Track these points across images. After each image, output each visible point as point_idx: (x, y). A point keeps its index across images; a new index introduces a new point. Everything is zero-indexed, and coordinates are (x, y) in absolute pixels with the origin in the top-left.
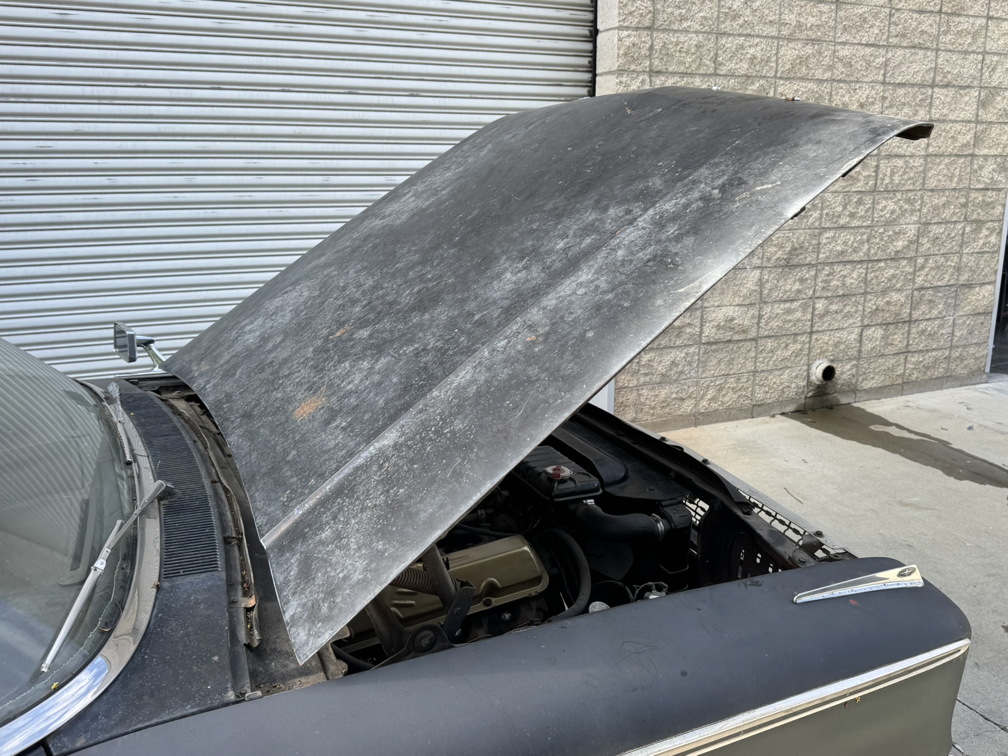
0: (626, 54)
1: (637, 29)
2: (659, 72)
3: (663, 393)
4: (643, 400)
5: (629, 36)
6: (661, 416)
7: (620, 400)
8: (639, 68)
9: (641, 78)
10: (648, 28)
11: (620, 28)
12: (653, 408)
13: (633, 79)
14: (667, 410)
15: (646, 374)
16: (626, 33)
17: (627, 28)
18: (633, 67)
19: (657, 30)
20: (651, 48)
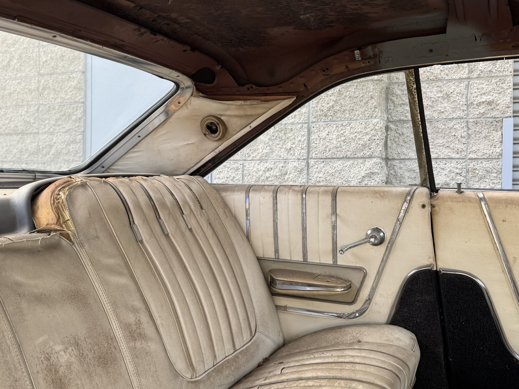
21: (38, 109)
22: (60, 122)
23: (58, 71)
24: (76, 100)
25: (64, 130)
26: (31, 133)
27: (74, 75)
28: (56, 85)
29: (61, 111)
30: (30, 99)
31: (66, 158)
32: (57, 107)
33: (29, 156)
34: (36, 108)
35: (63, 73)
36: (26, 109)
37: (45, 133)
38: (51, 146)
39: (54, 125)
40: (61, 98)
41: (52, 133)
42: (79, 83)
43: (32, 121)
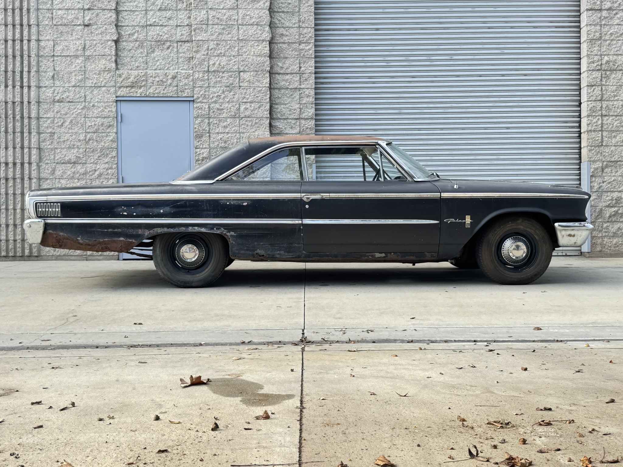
0: (590, 110)
1: (595, 101)
2: (606, 116)
3: (615, 241)
4: (605, 243)
5: (591, 103)
6: (615, 251)
7: (594, 241)
8: (597, 114)
9: (597, 118)
10: (600, 100)
11: (587, 101)
12: (610, 247)
13: (594, 118)
14: (617, 248)
15: (606, 232)
16: (590, 103)
17: (591, 101)
18: (594, 114)
19: (604, 101)
20: (601, 107)
21: (86, 150)
22: (101, 158)
23: (99, 131)
24: (112, 147)
25: (104, 162)
26: (80, 163)
27: (110, 134)
28: (98, 138)
29: (102, 152)
30: (79, 145)
31: (107, 177)
32: (99, 150)
33: (80, 175)
34: (84, 150)
35: (103, 133)
36: (77, 150)
37: (91, 163)
38: (95, 170)
39: (97, 159)
40: (101, 145)
41: (96, 164)
42: (114, 138)
43: (82, 157)
